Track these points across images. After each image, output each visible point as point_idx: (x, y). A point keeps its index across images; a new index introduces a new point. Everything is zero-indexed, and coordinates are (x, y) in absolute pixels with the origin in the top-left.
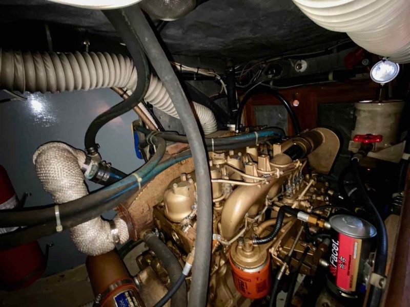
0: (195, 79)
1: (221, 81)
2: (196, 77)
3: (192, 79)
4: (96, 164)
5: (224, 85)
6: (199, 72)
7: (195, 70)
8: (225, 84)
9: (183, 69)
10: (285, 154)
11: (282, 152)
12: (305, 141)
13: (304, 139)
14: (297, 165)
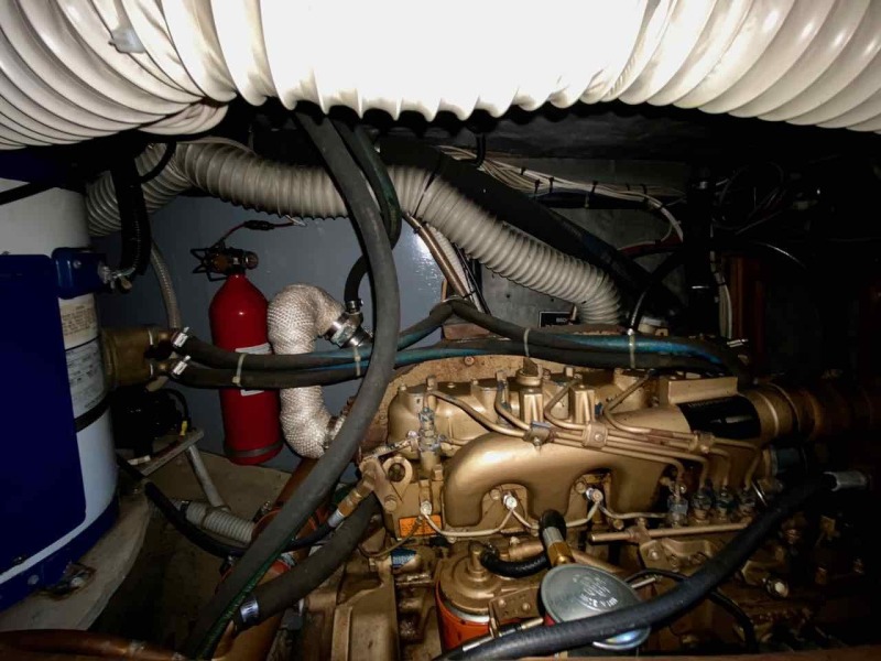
0: (587, 205)
1: (665, 211)
2: (589, 203)
3: (581, 205)
4: (354, 327)
5: (674, 223)
6: (597, 191)
7: (588, 188)
8: (677, 219)
9: (555, 184)
10: (679, 409)
11: (674, 399)
12: (784, 397)
13: (784, 392)
14: (692, 447)
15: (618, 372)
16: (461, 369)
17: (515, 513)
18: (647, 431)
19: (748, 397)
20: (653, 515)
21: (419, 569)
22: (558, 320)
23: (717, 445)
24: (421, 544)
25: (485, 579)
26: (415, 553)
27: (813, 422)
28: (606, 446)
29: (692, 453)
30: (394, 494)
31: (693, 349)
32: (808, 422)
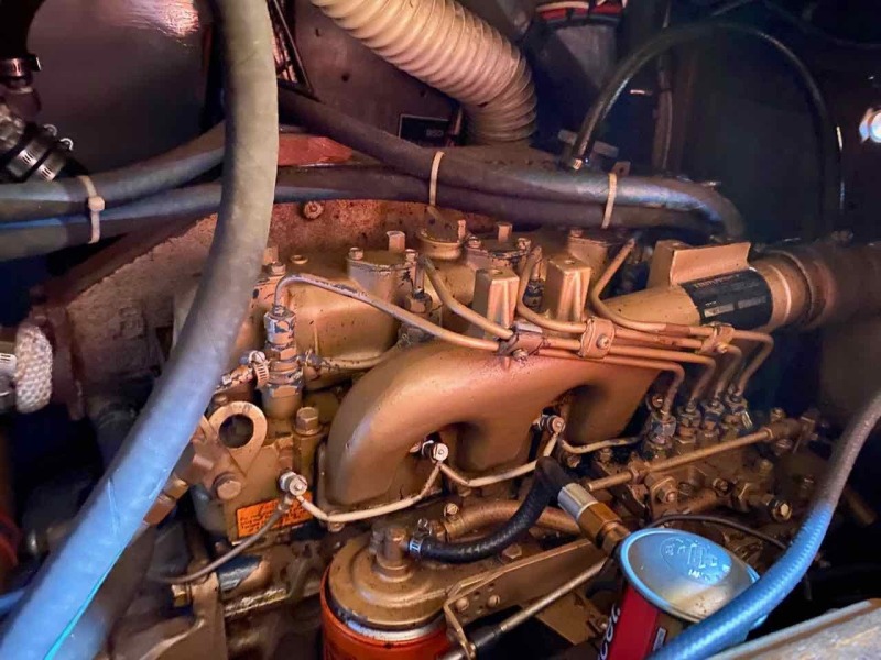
10: (683, 291)
11: (677, 278)
12: (799, 270)
13: (800, 264)
14: (707, 345)
15: (575, 234)
16: (294, 225)
17: (444, 468)
18: (661, 327)
19: (762, 273)
20: (622, 442)
21: (267, 583)
22: (430, 133)
23: (734, 342)
24: (275, 544)
25: (410, 575)
26: (259, 560)
27: (825, 302)
28: (609, 354)
29: (704, 354)
30: (232, 468)
31: (694, 200)
32: (820, 303)
